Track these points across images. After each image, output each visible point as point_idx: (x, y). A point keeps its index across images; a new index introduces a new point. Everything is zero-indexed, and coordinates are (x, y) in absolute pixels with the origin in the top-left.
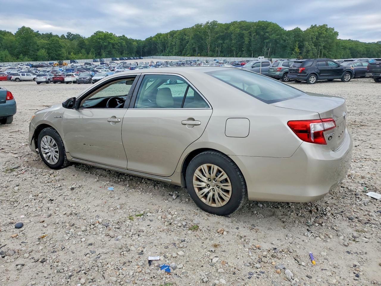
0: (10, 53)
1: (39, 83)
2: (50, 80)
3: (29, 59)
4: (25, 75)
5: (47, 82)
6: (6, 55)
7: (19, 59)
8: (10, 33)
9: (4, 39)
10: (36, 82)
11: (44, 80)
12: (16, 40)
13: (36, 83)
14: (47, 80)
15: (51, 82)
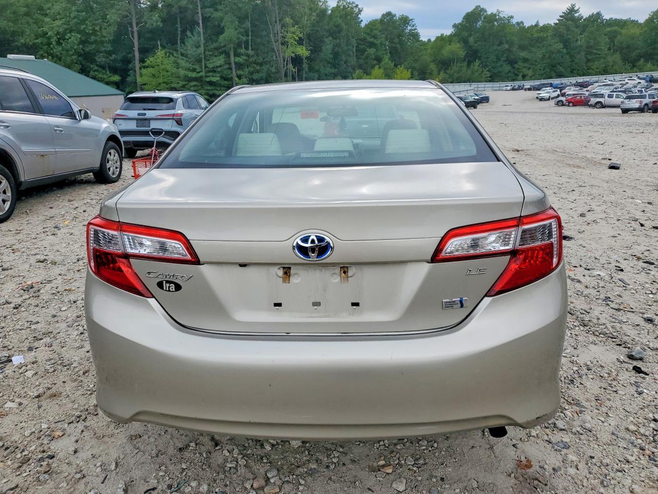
0: (622, 59)
1: (625, 111)
2: (648, 106)
3: (653, 68)
4: (614, 96)
5: (641, 110)
6: (614, 62)
7: (635, 68)
8: (634, 23)
9: (621, 34)
10: (621, 109)
11: (637, 105)
12: (641, 34)
13: (619, 111)
14: (642, 107)
15: (650, 109)
